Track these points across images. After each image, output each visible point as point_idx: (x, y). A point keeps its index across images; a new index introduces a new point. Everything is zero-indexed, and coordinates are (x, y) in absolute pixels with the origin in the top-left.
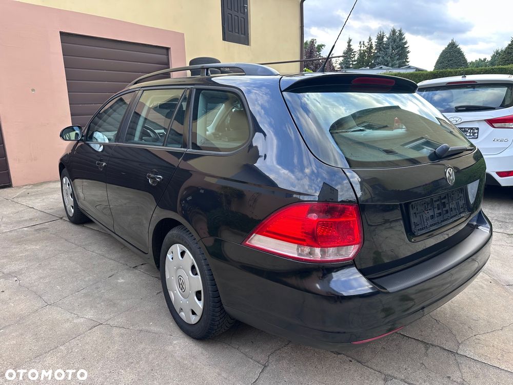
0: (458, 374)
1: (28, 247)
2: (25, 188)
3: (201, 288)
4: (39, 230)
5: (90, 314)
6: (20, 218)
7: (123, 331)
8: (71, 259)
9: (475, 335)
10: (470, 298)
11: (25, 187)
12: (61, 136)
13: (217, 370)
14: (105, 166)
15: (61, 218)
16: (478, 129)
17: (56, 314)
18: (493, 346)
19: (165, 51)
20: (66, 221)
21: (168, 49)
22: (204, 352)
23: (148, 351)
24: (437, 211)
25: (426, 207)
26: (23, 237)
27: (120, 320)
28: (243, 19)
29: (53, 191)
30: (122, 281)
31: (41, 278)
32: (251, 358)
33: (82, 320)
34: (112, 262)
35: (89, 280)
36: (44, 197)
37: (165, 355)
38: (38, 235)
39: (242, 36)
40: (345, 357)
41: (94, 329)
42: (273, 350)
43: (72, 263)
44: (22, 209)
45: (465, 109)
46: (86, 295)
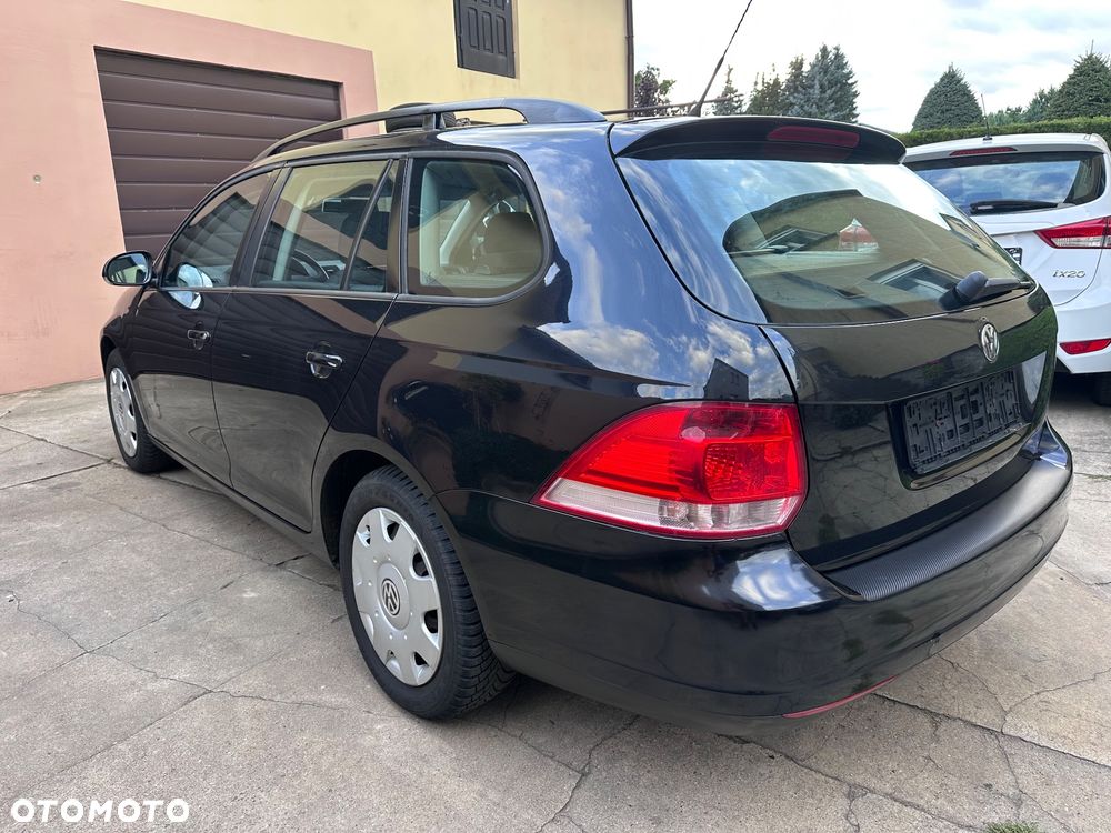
0: (1009, 778)
1: (37, 526)
2: (24, 398)
3: (436, 604)
4: (60, 487)
5: (184, 671)
6: (15, 462)
7: (259, 705)
8: (134, 549)
9: (1038, 694)
10: (1020, 614)
11: (23, 395)
12: (107, 274)
13: (477, 787)
14: (208, 338)
15: (109, 461)
16: (1020, 251)
17: (106, 672)
18: (1079, 715)
19: (330, 90)
20: (120, 466)
21: (337, 86)
22: (446, 747)
23: (318, 748)
24: (961, 422)
25: (939, 411)
26: (22, 505)
27: (254, 681)
28: (500, 21)
29: (89, 402)
30: (253, 595)
31: (68, 593)
32: (552, 758)
33: (166, 684)
34: (229, 554)
35: (179, 595)
36: (67, 416)
37: (357, 756)
38: (57, 498)
39: (501, 57)
40: (758, 749)
41: (193, 703)
42: (599, 738)
43: (137, 559)
44: (18, 442)
45: (990, 207)
46: (173, 629)
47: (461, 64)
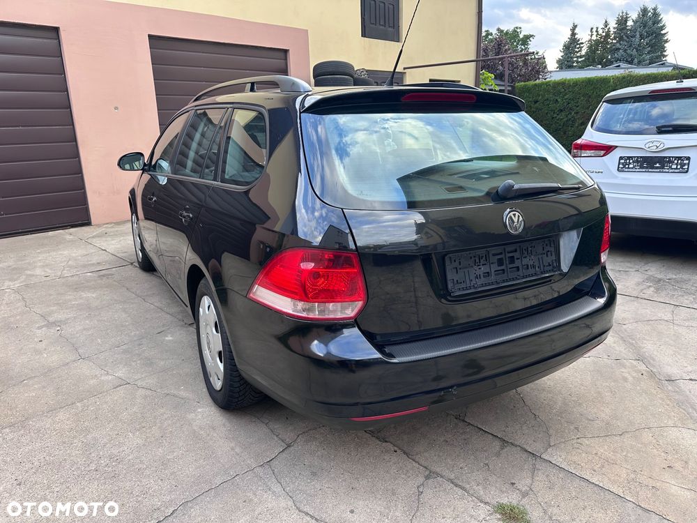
1: (84, 295)
2: (106, 227)
3: (221, 349)
4: (103, 276)
5: (121, 372)
6: (88, 261)
7: (148, 392)
8: (124, 310)
9: (578, 438)
10: (599, 393)
11: (105, 226)
12: (119, 165)
13: (233, 445)
14: (155, 201)
15: (132, 264)
16: (688, 159)
17: (85, 368)
18: (596, 454)
19: (282, 55)
20: (136, 267)
21: (286, 51)
22: (228, 424)
23: (166, 416)
24: (495, 267)
25: (477, 261)
26: (83, 283)
27: (151, 381)
28: (392, 7)
30: (171, 338)
31: (84, 329)
32: (277, 436)
33: (110, 377)
34: (168, 316)
35: (135, 335)
36: (122, 238)
37: (182, 423)
38: (100, 281)
39: (390, 29)
40: (391, 446)
41: (118, 389)
42: (307, 429)
43: (124, 315)
44: (93, 251)
45: (671, 129)
46: (125, 352)
47: (364, 35)
